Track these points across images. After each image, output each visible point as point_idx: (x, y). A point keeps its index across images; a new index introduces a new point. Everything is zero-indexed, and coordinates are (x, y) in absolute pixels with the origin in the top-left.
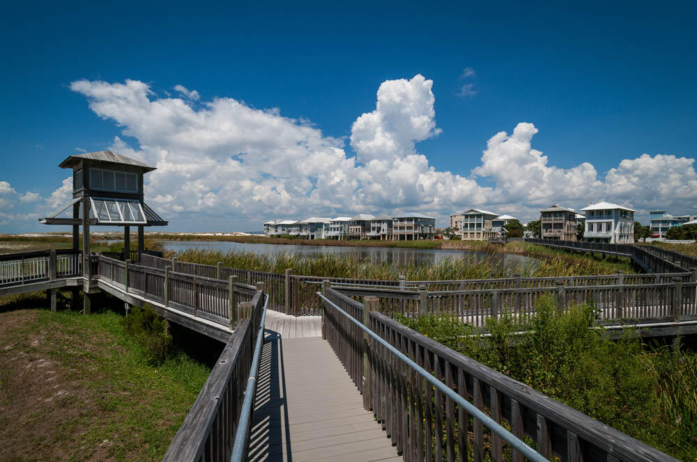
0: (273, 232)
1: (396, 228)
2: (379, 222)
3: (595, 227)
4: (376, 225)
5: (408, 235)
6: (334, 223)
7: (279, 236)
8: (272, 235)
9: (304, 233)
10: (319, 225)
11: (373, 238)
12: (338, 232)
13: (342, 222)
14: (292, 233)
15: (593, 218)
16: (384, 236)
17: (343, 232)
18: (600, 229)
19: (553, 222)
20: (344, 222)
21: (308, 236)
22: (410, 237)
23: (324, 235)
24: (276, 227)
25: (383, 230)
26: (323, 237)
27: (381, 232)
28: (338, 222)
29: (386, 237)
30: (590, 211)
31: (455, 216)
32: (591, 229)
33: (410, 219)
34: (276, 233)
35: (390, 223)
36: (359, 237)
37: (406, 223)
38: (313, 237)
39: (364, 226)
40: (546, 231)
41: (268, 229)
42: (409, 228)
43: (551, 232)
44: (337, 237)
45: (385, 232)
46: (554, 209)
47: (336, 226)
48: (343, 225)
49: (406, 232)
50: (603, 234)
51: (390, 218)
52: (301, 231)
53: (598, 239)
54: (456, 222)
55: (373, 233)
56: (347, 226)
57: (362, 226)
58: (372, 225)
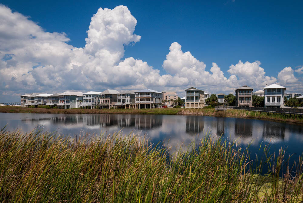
0: (29, 103)
1: (138, 100)
2: (124, 95)
3: (271, 99)
4: (122, 97)
5: (146, 105)
6: (87, 96)
7: (36, 106)
8: (29, 106)
9: (60, 104)
10: (73, 98)
11: (120, 107)
12: (91, 103)
13: (93, 95)
14: (48, 104)
15: (270, 94)
16: (128, 106)
17: (94, 103)
18: (273, 100)
19: (245, 96)
20: (95, 95)
21: (64, 106)
22: (148, 106)
23: (77, 105)
24: (33, 98)
25: (127, 101)
26: (77, 107)
27: (126, 103)
28: (90, 95)
29: (130, 106)
30: (267, 89)
31: (165, 92)
32: (268, 100)
33: (148, 94)
34: (33, 104)
35: (132, 96)
36: (108, 107)
37: (145, 96)
38: (68, 106)
39: (112, 98)
40: (241, 102)
41: (25, 101)
42: (148, 100)
43: (244, 102)
44: (89, 107)
45: (129, 103)
46: (245, 88)
47: (89, 98)
48: (94, 98)
49: (145, 103)
50: (276, 103)
51: (133, 92)
52: (57, 102)
53: (273, 107)
54: (166, 96)
55: (119, 104)
56: (97, 98)
57: (110, 98)
58: (118, 98)
